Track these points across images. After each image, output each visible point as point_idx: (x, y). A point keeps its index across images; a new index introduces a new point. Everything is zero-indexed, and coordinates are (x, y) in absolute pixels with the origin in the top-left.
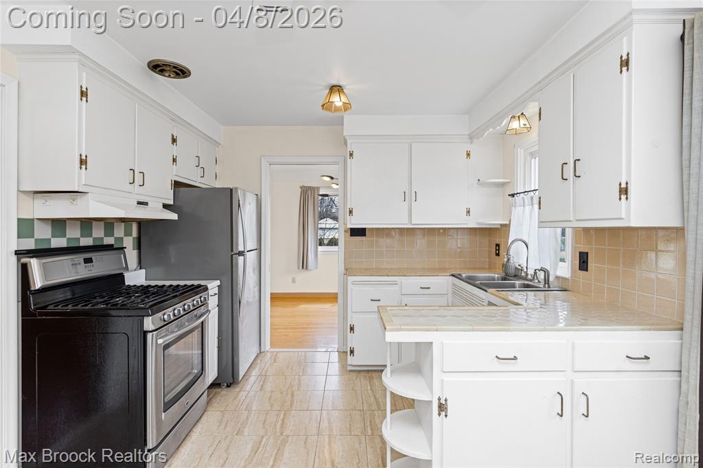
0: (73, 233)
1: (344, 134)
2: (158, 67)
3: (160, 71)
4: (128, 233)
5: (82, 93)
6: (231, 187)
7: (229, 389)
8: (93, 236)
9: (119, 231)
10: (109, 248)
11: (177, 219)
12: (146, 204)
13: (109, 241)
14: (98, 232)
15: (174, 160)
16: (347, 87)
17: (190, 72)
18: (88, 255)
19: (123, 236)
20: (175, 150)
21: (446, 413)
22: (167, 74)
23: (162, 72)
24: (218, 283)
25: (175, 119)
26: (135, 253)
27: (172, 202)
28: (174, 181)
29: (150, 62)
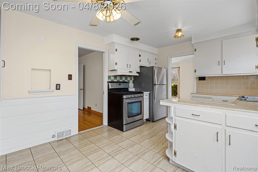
0: (118, 78)
1: (192, 43)
2: (133, 39)
4: (131, 79)
5: (116, 50)
6: (152, 66)
7: (152, 123)
8: (123, 79)
9: (129, 78)
10: (126, 82)
11: (138, 75)
12: (132, 72)
13: (126, 81)
14: (124, 79)
15: (140, 61)
16: (182, 29)
17: (139, 39)
18: (120, 83)
20: (140, 58)
21: (176, 129)
22: (135, 40)
24: (149, 92)
25: (140, 50)
26: (133, 84)
27: (139, 72)
28: (140, 66)
29: (131, 39)
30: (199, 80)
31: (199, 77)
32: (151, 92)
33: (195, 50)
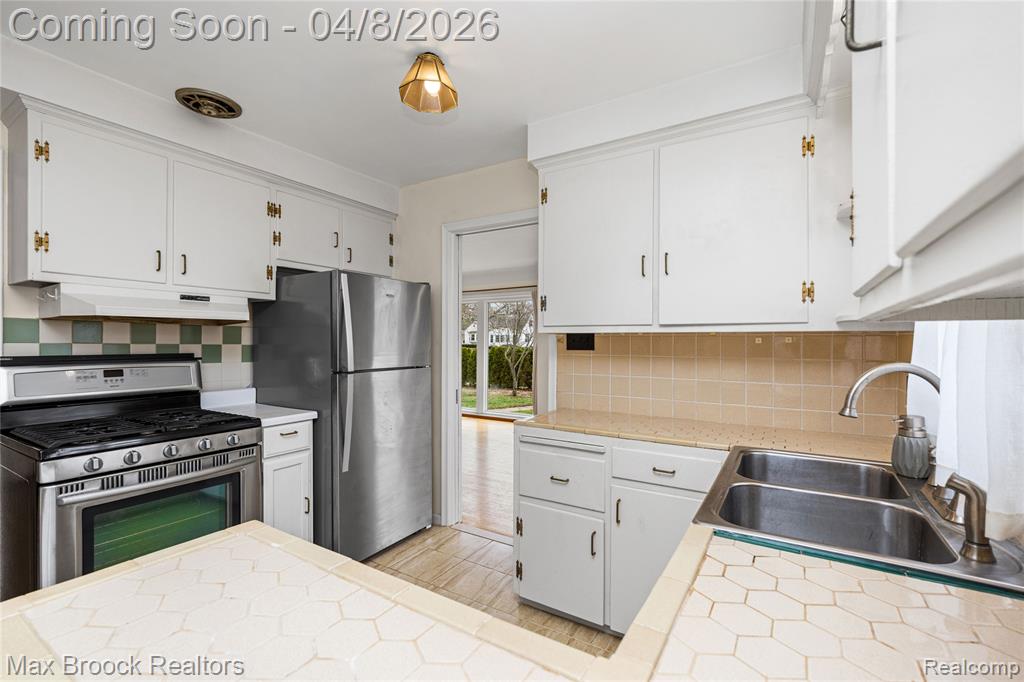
1: (530, 159)
2: (191, 101)
3: (194, 105)
5: (39, 149)
8: (158, 342)
9: (212, 337)
13: (192, 348)
15: (276, 239)
17: (240, 110)
18: (117, 367)
19: (221, 343)
20: (276, 224)
22: (205, 111)
23: (197, 107)
24: (314, 415)
26: (247, 367)
27: (274, 299)
28: (278, 267)
29: (178, 92)
30: (568, 348)
31: (569, 336)
32: (326, 413)
33: (544, 196)
